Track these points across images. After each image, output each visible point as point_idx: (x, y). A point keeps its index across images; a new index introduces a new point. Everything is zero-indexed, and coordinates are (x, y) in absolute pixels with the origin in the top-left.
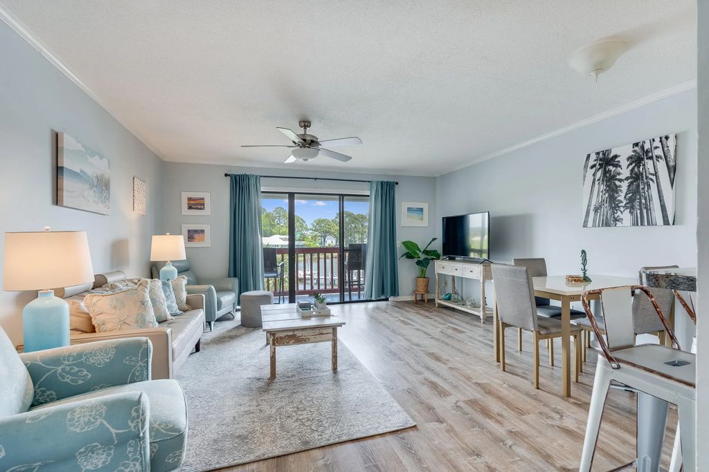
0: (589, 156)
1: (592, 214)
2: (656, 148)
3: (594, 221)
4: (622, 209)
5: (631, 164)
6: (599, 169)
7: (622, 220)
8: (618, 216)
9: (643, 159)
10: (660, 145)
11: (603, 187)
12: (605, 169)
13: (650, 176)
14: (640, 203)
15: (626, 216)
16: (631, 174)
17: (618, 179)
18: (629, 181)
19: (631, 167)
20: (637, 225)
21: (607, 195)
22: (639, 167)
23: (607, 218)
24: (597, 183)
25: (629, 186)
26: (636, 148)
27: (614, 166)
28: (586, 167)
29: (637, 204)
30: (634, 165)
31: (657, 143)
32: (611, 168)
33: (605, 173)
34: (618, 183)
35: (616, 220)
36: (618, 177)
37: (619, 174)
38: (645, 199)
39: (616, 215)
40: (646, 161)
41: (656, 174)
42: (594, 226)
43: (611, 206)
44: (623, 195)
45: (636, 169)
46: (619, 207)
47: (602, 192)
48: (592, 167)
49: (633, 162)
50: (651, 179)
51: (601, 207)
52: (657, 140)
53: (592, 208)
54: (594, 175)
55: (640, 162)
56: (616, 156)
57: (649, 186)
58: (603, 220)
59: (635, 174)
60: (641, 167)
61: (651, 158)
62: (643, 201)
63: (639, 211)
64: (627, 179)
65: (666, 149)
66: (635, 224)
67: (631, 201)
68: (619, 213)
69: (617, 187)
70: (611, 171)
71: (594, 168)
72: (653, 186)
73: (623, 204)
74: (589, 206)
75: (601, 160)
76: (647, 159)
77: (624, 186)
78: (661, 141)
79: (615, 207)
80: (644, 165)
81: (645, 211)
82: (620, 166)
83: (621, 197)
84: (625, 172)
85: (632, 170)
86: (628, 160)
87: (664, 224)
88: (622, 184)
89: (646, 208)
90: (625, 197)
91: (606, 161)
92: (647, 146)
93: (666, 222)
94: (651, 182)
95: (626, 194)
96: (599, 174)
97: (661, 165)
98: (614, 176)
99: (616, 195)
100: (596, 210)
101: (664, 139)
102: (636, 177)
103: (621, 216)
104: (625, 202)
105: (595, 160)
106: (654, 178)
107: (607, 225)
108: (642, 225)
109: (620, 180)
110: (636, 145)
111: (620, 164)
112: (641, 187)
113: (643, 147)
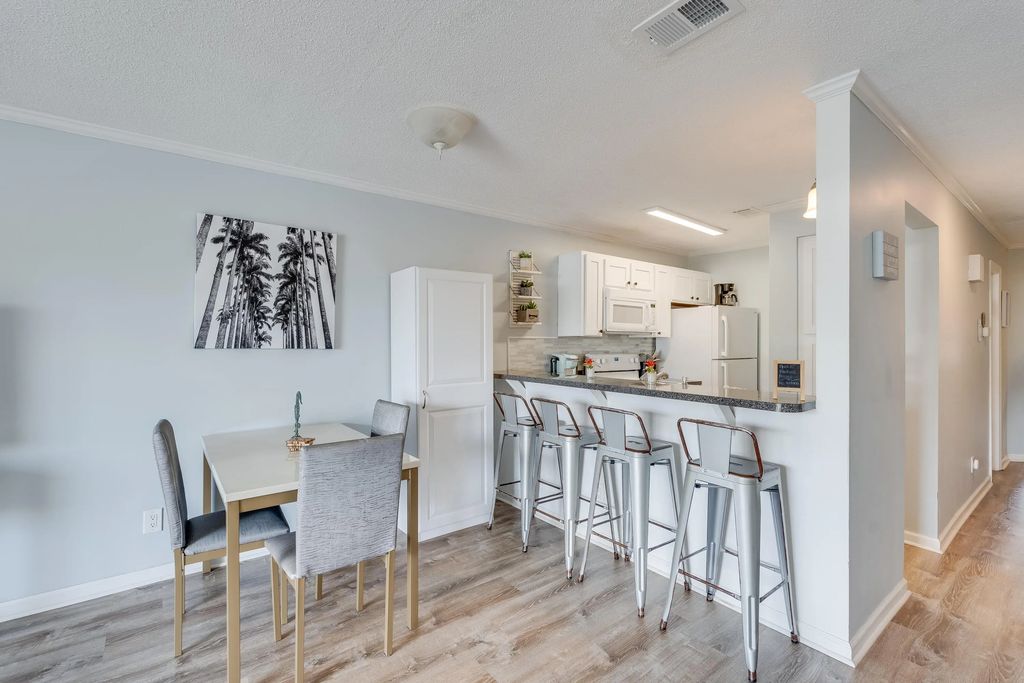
0: (208, 219)
1: (215, 325)
2: (318, 244)
3: (220, 337)
4: (270, 322)
5: (285, 256)
6: (230, 248)
7: (270, 338)
8: (264, 333)
9: (301, 254)
10: (321, 242)
11: (237, 281)
12: (241, 251)
13: (311, 281)
14: (297, 315)
15: (276, 333)
16: (284, 271)
17: (263, 274)
18: (282, 280)
19: (284, 261)
20: (293, 347)
21: (245, 296)
22: (296, 264)
23: (244, 334)
24: (225, 271)
25: (282, 288)
26: (291, 235)
27: (257, 250)
28: (202, 236)
29: (292, 316)
30: (288, 258)
31: (318, 239)
32: (252, 252)
33: (242, 258)
34: (263, 280)
35: (260, 338)
36: (264, 270)
37: (266, 266)
38: (304, 311)
39: (260, 331)
40: (306, 258)
41: (317, 280)
42: (219, 345)
43: (251, 314)
44: (272, 300)
45: (292, 266)
46: (265, 318)
47: (236, 288)
48: (217, 240)
49: (288, 254)
50: (311, 285)
51: (233, 315)
52: (319, 234)
53: (216, 314)
54: (220, 255)
55: (297, 258)
56: (260, 237)
57: (308, 293)
58: (237, 338)
59: (291, 273)
60: (299, 265)
61: (311, 256)
62: (301, 314)
63: (295, 328)
64: (278, 277)
65: (329, 250)
66: (290, 345)
67: (284, 312)
68: (265, 328)
69: (262, 286)
70: (252, 258)
71: (220, 245)
72: (314, 295)
73: (272, 315)
74: (209, 309)
75: (233, 233)
76: (307, 255)
77: (274, 287)
78: (323, 238)
79: (259, 318)
80: (302, 263)
81: (303, 328)
82: (267, 254)
83: (270, 302)
84: (275, 265)
85: (286, 266)
86: (280, 248)
87: (327, 348)
88: (271, 283)
89: (305, 324)
90: (275, 304)
91: (243, 240)
92: (307, 238)
93: (328, 346)
94: (311, 289)
95: (277, 300)
96: (230, 257)
97: (323, 269)
98: (256, 268)
99: (260, 299)
100: (224, 319)
101: (326, 237)
102: (291, 278)
103: (269, 333)
104: (275, 311)
105: (223, 230)
106: (314, 284)
107: (245, 345)
108: (299, 347)
109: (268, 277)
110: (293, 230)
111: (269, 251)
112: (299, 293)
113: (301, 238)
